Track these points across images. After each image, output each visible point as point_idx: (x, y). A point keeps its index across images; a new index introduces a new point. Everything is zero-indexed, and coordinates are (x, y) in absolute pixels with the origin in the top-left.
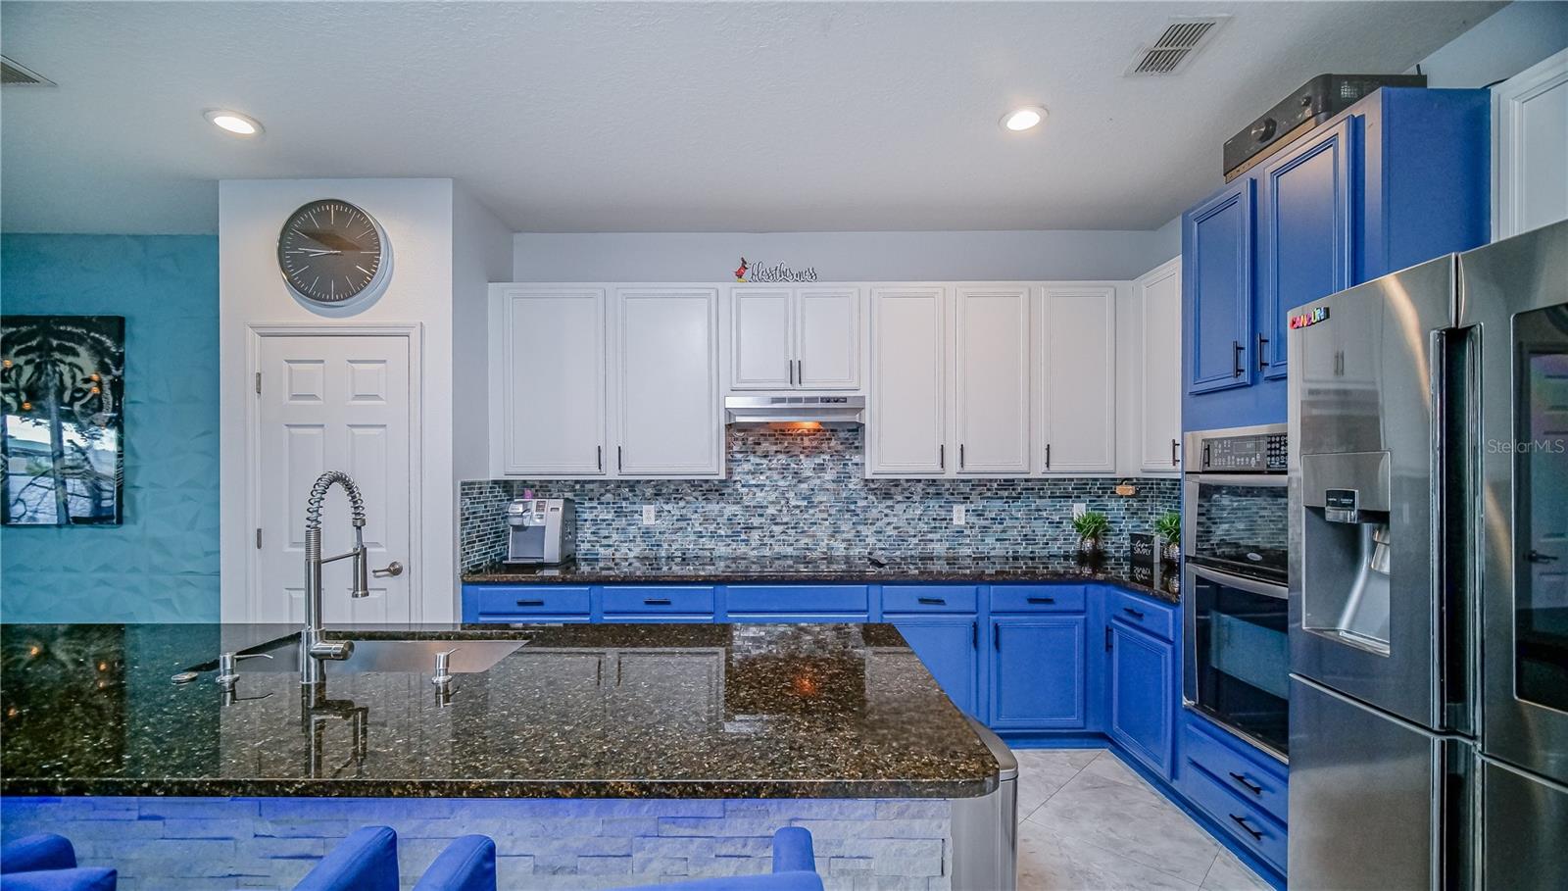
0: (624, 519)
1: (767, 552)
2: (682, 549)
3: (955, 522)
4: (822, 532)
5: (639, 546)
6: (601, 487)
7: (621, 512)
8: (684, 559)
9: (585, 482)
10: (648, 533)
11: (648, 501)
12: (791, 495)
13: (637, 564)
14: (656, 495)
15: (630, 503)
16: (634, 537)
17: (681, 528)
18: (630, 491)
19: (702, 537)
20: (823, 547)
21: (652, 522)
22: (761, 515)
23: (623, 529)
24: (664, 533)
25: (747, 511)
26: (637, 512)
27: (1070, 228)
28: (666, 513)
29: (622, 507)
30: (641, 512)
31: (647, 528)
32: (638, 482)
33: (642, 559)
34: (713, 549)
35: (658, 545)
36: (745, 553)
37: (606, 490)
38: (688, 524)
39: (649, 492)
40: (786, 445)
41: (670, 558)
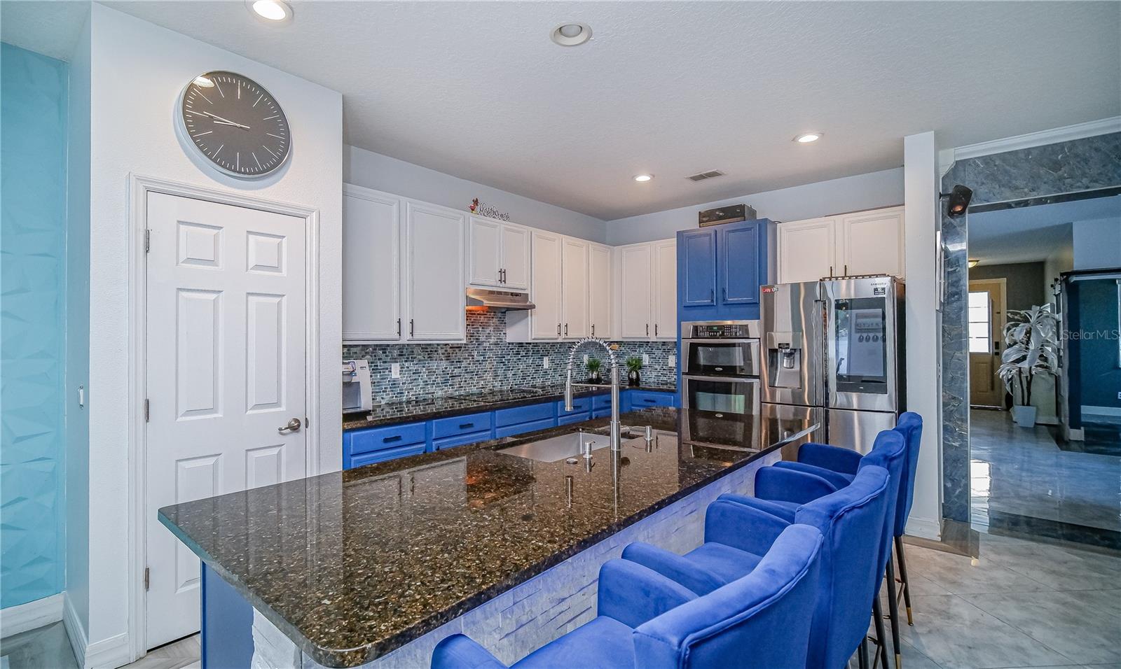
0: (379, 374)
1: (462, 392)
2: (415, 395)
3: (544, 367)
4: (489, 376)
5: (389, 394)
6: (362, 350)
7: (377, 369)
8: (417, 402)
9: (351, 346)
10: (394, 384)
11: (394, 360)
12: (475, 353)
13: (387, 409)
14: (400, 355)
15: (383, 362)
16: (385, 388)
17: (415, 379)
18: (383, 353)
19: (427, 385)
20: (490, 386)
21: (398, 376)
22: (460, 367)
23: (378, 382)
24: (405, 383)
25: (452, 365)
26: (387, 369)
27: (590, 214)
28: (406, 369)
29: (377, 366)
30: (391, 368)
31: (394, 381)
32: (388, 345)
33: (390, 405)
34: (434, 393)
35: (401, 393)
36: (451, 394)
37: (366, 353)
38: (419, 376)
39: (396, 353)
40: (472, 320)
41: (409, 402)
